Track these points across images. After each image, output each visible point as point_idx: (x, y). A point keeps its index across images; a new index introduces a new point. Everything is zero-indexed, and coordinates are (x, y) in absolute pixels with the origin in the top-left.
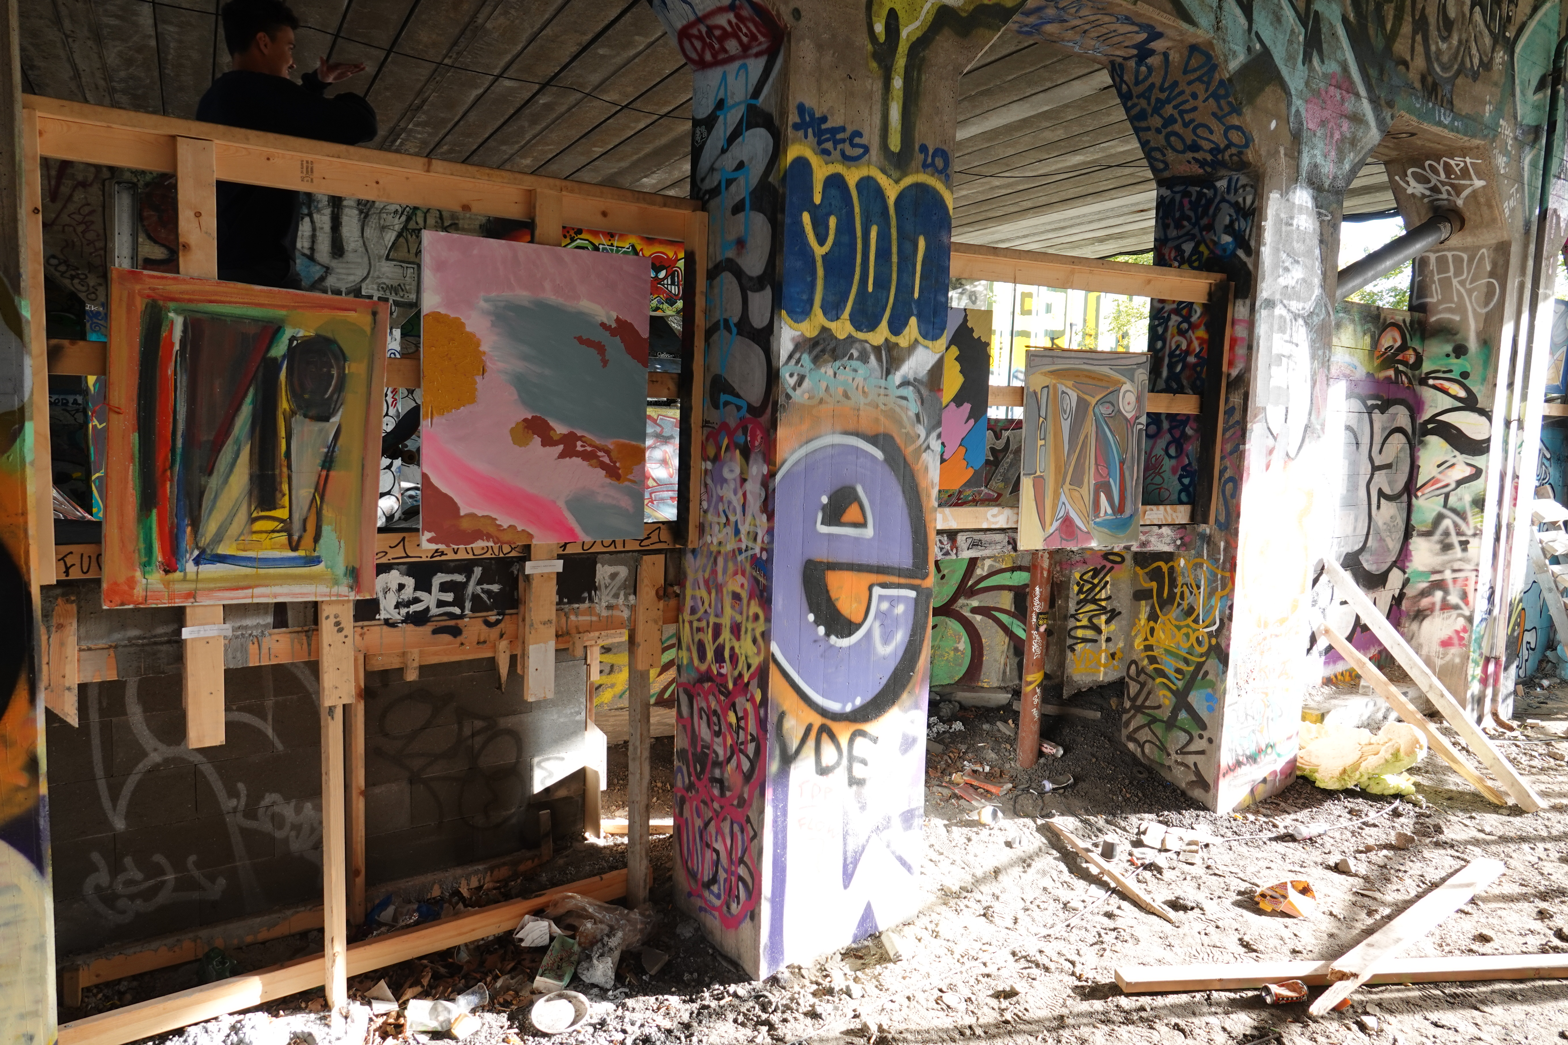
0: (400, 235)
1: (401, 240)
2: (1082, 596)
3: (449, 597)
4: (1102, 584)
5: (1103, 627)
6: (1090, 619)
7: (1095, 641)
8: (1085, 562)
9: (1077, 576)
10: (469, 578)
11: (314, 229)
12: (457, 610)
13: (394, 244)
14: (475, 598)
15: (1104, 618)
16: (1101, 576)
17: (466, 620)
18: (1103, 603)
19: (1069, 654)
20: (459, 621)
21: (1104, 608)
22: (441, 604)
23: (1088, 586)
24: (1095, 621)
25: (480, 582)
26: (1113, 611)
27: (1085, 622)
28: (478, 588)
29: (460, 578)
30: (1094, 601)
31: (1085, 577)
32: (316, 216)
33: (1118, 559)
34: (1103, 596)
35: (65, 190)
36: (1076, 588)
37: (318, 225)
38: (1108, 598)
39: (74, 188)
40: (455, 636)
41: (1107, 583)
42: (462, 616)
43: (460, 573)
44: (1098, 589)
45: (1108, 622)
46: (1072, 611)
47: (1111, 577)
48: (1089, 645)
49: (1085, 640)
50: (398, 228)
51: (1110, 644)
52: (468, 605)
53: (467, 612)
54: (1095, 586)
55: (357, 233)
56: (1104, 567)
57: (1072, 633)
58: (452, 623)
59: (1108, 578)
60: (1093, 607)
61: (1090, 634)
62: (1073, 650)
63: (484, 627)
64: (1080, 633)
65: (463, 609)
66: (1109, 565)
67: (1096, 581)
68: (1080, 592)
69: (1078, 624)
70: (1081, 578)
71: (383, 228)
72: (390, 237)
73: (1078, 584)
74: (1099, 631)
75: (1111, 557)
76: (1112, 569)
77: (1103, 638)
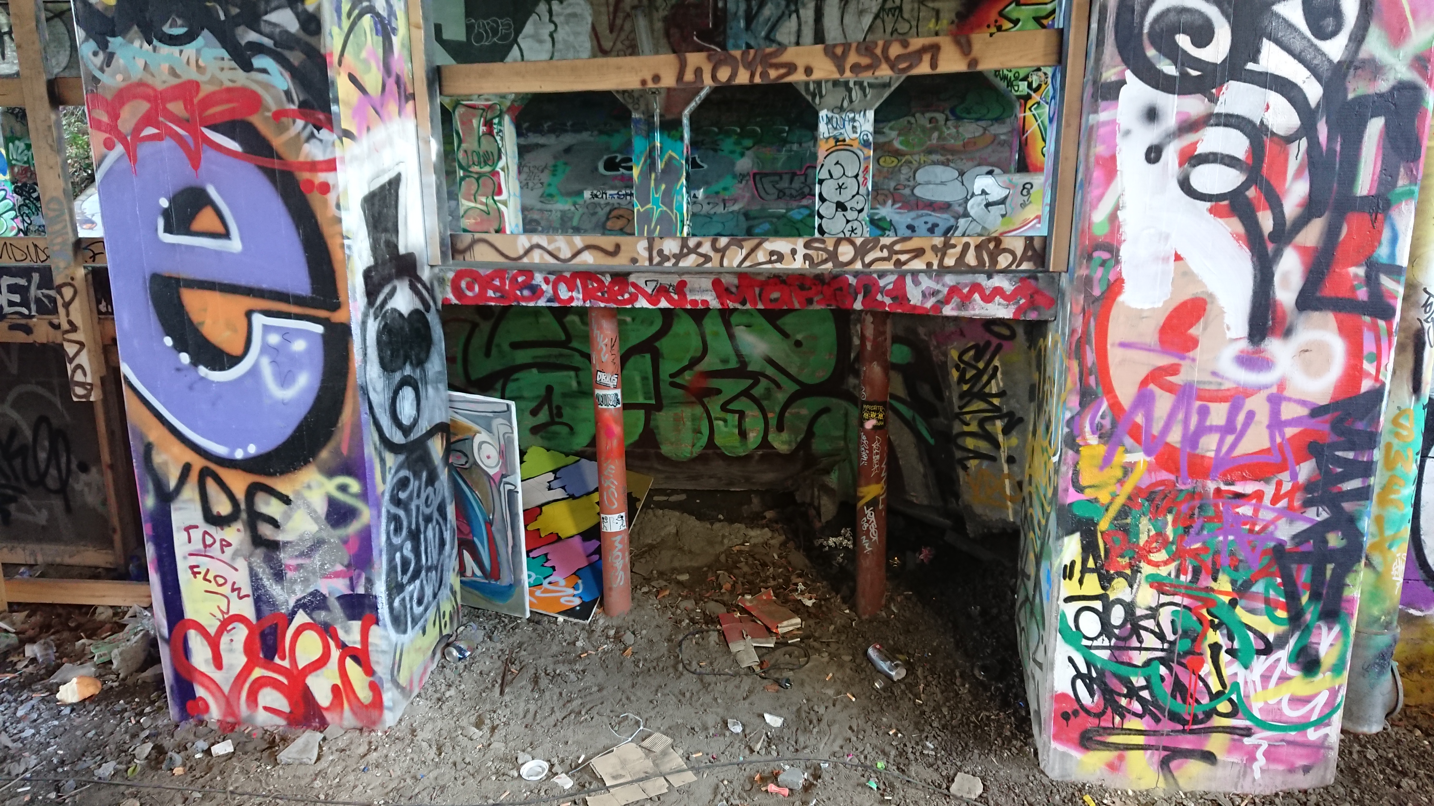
0: (877, 16)
1: (879, 22)
2: (965, 387)
3: (17, 298)
4: (990, 370)
5: (1001, 438)
6: (981, 423)
7: (993, 459)
8: (962, 334)
9: (954, 354)
10: (29, 281)
11: (800, 25)
12: (25, 311)
13: (870, 27)
14: (38, 301)
15: (999, 424)
16: (987, 357)
17: (35, 320)
18: (996, 401)
19: (961, 473)
20: (28, 321)
21: (997, 409)
22: (11, 304)
23: (974, 372)
24: (988, 427)
25: (39, 287)
26: (1010, 414)
27: (973, 427)
28: (39, 292)
29: (23, 282)
30: (985, 397)
31: (966, 357)
32: (802, 12)
33: (1006, 332)
34: (994, 391)
35: (619, 22)
36: (955, 374)
37: (803, 19)
38: (1001, 394)
39: (624, 20)
40: (28, 334)
41: (996, 369)
42: (30, 317)
43: (22, 277)
44: (985, 378)
45: (1006, 431)
46: (957, 410)
47: (1000, 360)
48: (985, 464)
49: (978, 455)
50: (875, 9)
51: (1015, 468)
52: (33, 307)
53: (33, 313)
54: (980, 373)
55: (836, 22)
56: (988, 344)
57: (960, 441)
58: (23, 321)
59: (996, 362)
60: (983, 405)
61: (983, 446)
62: (965, 468)
63: (50, 328)
64: (970, 443)
65: (29, 310)
66: (995, 341)
67: (981, 365)
68: (962, 380)
69: (966, 429)
70: (960, 357)
71: (861, 13)
72: (867, 20)
73: (957, 367)
74: (997, 445)
75: (996, 329)
76: (999, 348)
77: (1003, 455)
